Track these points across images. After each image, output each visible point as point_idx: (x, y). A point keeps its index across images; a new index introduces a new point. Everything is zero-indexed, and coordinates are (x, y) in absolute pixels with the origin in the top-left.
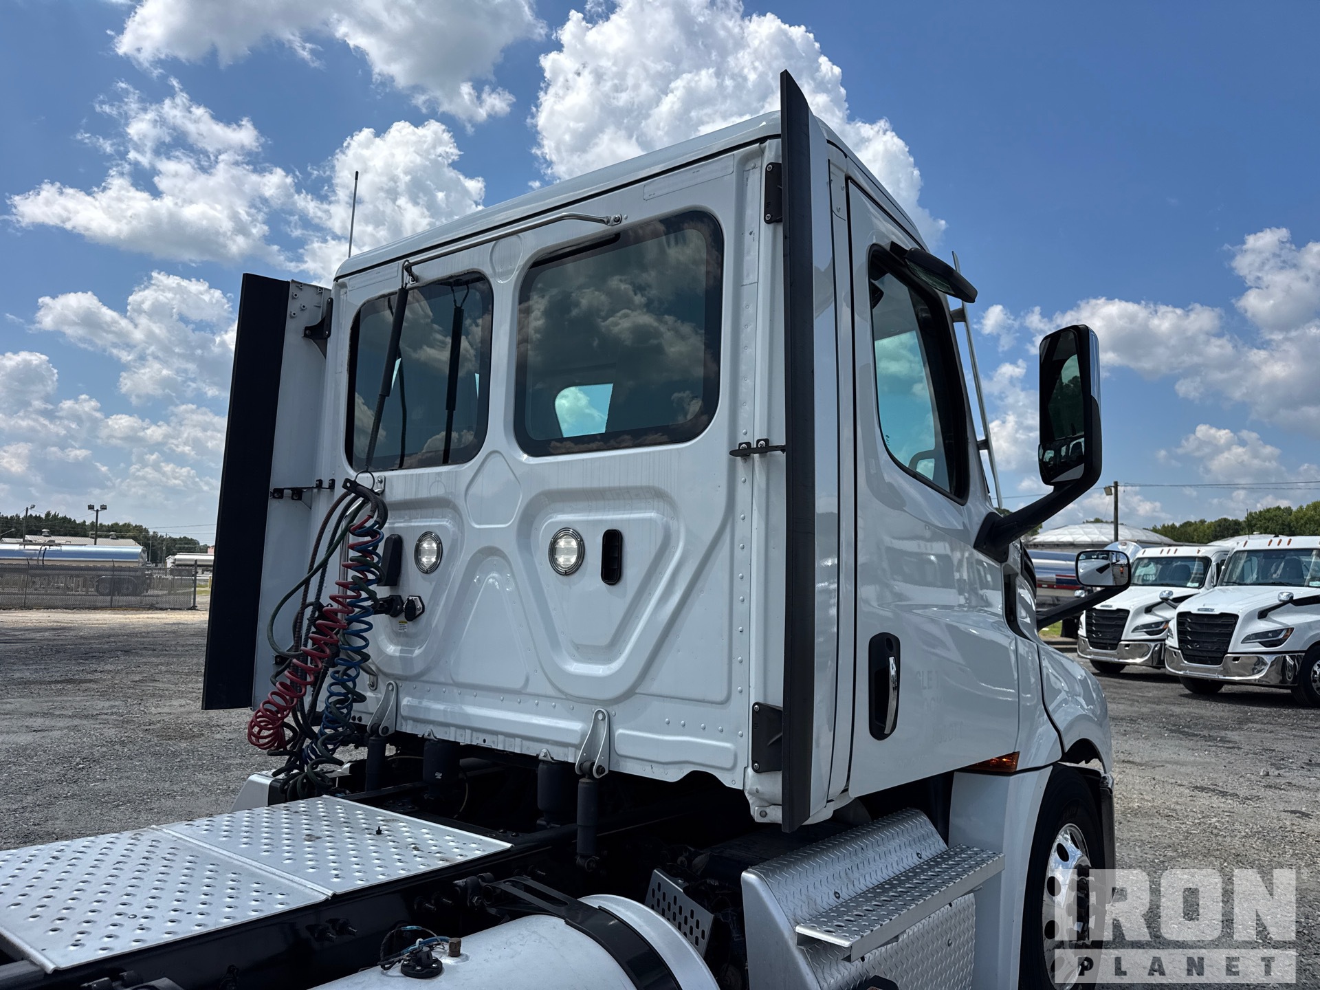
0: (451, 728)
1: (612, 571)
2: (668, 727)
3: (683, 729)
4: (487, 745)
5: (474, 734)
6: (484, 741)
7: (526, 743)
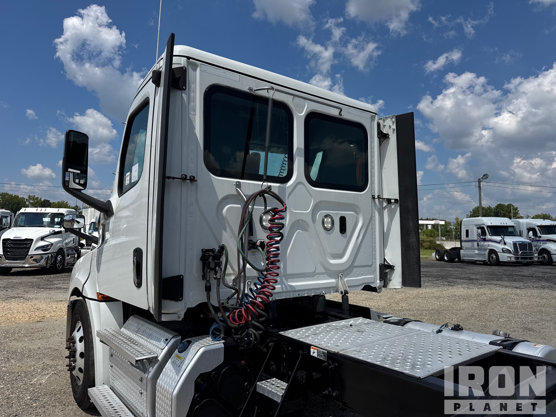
0: (283, 293)
1: (343, 229)
2: (358, 275)
3: (362, 275)
4: (300, 296)
5: (294, 293)
6: (299, 295)
7: (316, 291)
